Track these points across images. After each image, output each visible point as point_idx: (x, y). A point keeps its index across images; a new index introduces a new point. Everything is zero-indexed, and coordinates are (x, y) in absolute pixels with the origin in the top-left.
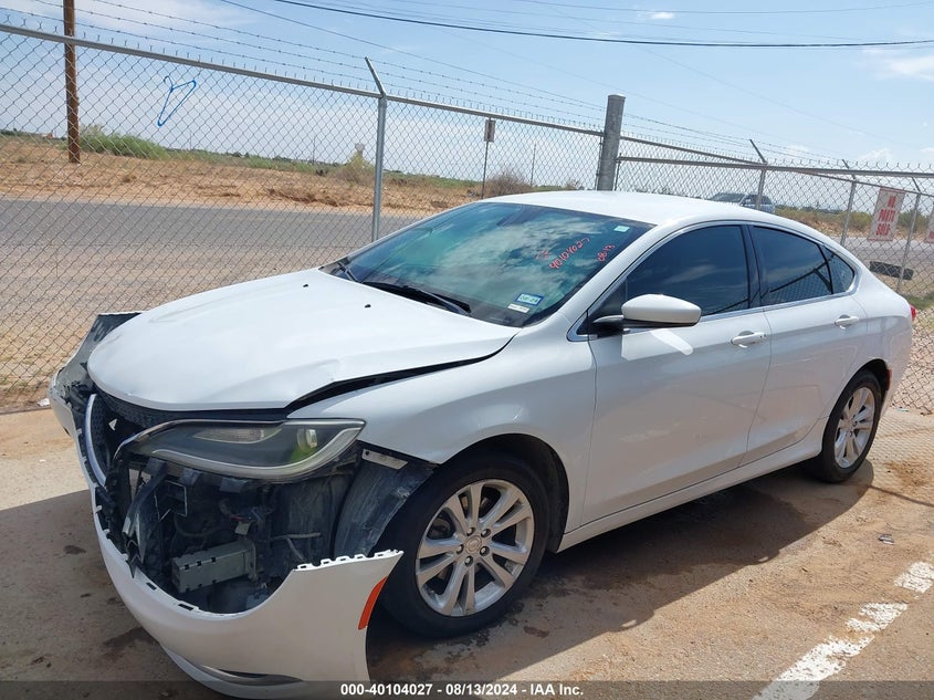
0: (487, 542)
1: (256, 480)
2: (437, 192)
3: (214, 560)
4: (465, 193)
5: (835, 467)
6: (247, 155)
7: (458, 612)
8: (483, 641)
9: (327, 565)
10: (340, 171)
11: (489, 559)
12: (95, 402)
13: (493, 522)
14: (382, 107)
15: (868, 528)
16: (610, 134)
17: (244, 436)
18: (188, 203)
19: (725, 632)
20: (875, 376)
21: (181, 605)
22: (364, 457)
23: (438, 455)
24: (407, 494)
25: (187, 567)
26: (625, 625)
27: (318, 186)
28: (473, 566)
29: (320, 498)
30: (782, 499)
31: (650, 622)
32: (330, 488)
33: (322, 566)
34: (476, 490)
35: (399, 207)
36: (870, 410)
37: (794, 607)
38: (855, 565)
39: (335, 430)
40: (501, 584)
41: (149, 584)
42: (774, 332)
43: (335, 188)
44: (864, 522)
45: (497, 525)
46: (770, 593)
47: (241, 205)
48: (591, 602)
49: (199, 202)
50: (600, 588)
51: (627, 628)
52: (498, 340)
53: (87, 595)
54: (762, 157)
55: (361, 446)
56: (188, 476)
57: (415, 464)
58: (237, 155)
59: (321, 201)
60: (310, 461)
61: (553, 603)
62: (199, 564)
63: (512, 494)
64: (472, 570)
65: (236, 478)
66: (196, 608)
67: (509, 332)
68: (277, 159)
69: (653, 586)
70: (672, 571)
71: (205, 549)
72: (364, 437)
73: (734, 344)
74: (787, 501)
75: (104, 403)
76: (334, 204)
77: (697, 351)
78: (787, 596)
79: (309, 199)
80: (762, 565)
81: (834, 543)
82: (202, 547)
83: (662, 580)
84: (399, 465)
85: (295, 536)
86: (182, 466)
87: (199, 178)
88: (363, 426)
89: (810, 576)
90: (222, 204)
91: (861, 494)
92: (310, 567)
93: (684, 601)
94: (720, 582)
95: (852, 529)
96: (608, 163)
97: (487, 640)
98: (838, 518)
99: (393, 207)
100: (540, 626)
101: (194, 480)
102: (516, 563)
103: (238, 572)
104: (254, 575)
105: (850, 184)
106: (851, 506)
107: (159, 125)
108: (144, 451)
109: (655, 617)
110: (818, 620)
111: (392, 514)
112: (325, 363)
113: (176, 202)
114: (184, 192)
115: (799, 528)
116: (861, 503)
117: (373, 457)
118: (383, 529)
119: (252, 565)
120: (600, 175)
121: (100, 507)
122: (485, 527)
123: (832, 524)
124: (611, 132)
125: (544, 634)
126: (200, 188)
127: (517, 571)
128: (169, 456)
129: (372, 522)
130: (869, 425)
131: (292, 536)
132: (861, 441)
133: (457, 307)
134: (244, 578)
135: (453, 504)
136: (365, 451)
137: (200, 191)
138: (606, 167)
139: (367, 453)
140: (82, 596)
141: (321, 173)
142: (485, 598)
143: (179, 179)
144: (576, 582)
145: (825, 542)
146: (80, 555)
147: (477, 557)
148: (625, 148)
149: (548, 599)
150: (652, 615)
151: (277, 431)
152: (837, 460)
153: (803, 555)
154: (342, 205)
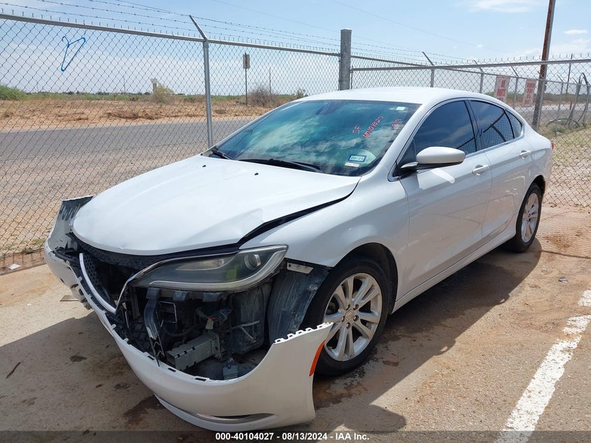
0: (357, 312)
1: (225, 292)
2: (216, 104)
3: (194, 349)
4: (235, 103)
5: (522, 242)
6: (78, 92)
7: (346, 358)
8: (362, 374)
9: (292, 338)
10: (150, 97)
11: (359, 323)
12: (84, 258)
13: (359, 299)
14: (206, 47)
15: (550, 276)
16: (344, 55)
17: (209, 265)
18: (53, 127)
19: (498, 346)
20: (539, 185)
21: (197, 379)
22: (288, 268)
23: (331, 262)
24: (316, 288)
25: (179, 355)
26: (442, 350)
27: (138, 108)
28: (351, 328)
29: (257, 299)
30: (497, 265)
31: (454, 347)
32: (262, 291)
33: (289, 339)
34: (350, 282)
35: (194, 116)
36: (537, 206)
37: (530, 326)
38: (553, 298)
39: (270, 253)
40: (367, 337)
41: (169, 369)
42: (493, 164)
43: (151, 108)
44: (546, 272)
45: (363, 301)
46: (513, 320)
47: (93, 126)
48: (415, 341)
49: (62, 126)
50: (416, 332)
51: (444, 352)
52: (349, 186)
53: (100, 386)
54: (431, 63)
55: (287, 261)
56: (179, 296)
57: (318, 269)
58: (71, 93)
59: (142, 117)
60: (257, 275)
61: (393, 345)
62: (186, 352)
63: (369, 281)
64: (350, 331)
65: (212, 292)
66: (208, 379)
67: (355, 180)
68: (100, 93)
69: (445, 326)
70: (453, 316)
71: (185, 343)
72: (288, 256)
73: (474, 173)
74: (501, 266)
75: (93, 257)
76: (151, 118)
77: (457, 180)
78: (524, 319)
79: (135, 117)
80: (503, 304)
81: (536, 286)
82: (183, 341)
83: (449, 322)
84: (308, 270)
85: (246, 325)
86: (172, 290)
87: (59, 109)
88: (287, 248)
89: (531, 307)
90: (78, 125)
91: (538, 257)
92: (282, 340)
93: (467, 332)
94: (483, 318)
95: (541, 277)
96: (345, 73)
97: (364, 372)
98: (532, 272)
99: (191, 116)
100: (392, 360)
101: (184, 298)
102: (373, 323)
103: (208, 354)
104: (219, 355)
105: (480, 75)
106: (536, 264)
107: (63, 70)
108: (142, 284)
109: (457, 344)
110: (546, 331)
111: (309, 302)
112: (253, 211)
113: (44, 127)
114: (48, 120)
115: (514, 281)
116: (541, 261)
117: (293, 268)
118: (305, 312)
119: (217, 348)
120: (341, 81)
121: (115, 326)
122: (355, 304)
123: (530, 276)
124: (345, 53)
125: (396, 364)
126: (59, 116)
127: (374, 327)
128: (162, 284)
129: (297, 309)
130: (536, 215)
131: (243, 325)
132: (533, 226)
133: (314, 169)
134: (212, 358)
135: (339, 291)
136: (288, 264)
137: (59, 118)
138: (344, 76)
139: (290, 266)
140: (97, 387)
141: (133, 100)
142: (359, 346)
143: (43, 112)
144: (400, 331)
145: (531, 287)
146: (83, 361)
147: (352, 322)
148: (354, 63)
149: (389, 342)
150: (454, 342)
151: (232, 258)
152: (523, 238)
153: (522, 296)
154: (157, 118)
